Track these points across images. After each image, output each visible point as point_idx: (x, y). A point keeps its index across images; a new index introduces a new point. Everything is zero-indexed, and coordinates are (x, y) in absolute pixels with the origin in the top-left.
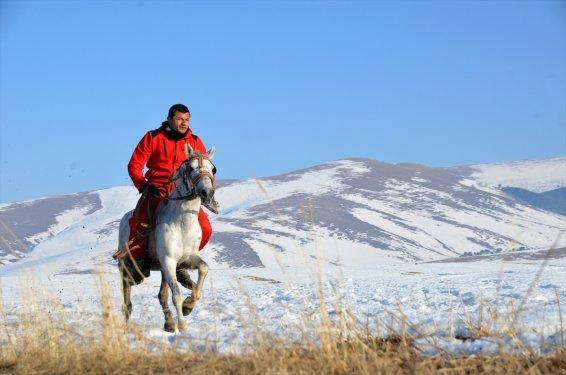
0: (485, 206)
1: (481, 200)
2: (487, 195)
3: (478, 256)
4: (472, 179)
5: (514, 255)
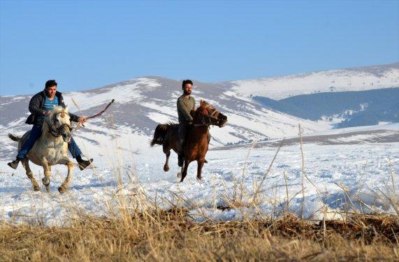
0: (242, 110)
1: (238, 106)
2: (243, 102)
3: (237, 145)
4: (233, 91)
5: (261, 144)
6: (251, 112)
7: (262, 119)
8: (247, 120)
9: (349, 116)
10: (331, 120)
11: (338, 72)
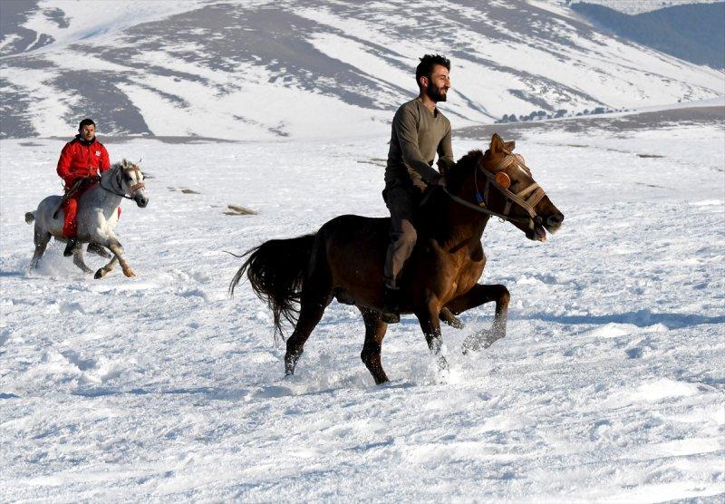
0: (543, 35)
1: (535, 25)
2: (547, 16)
3: (527, 122)
5: (584, 121)
6: (565, 41)
7: (590, 59)
8: (554, 60)
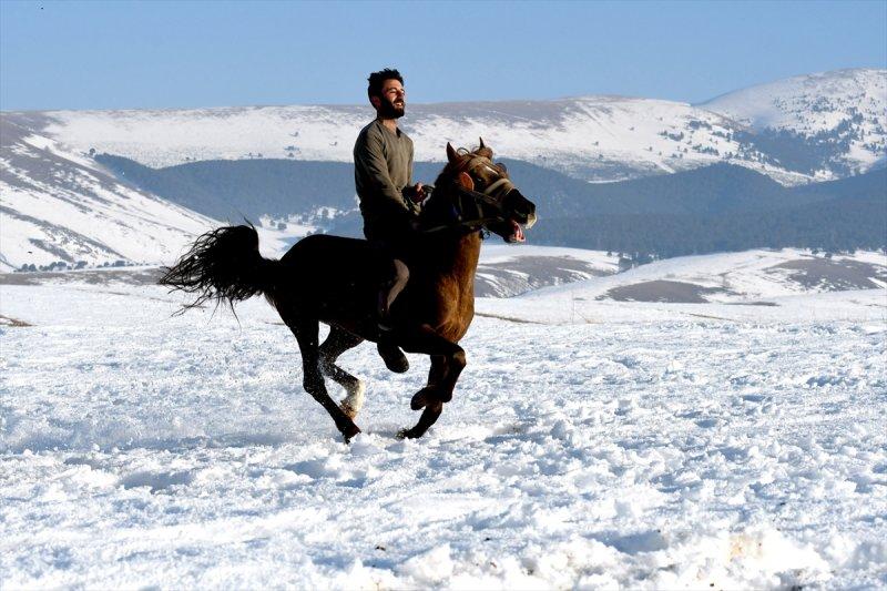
0: (65, 185)
1: (58, 175)
2: (69, 166)
3: (47, 273)
4: (46, 135)
5: (105, 273)
6: (88, 192)
7: (113, 212)
8: (76, 210)
9: (325, 221)
10: (282, 227)
11: (310, 112)
